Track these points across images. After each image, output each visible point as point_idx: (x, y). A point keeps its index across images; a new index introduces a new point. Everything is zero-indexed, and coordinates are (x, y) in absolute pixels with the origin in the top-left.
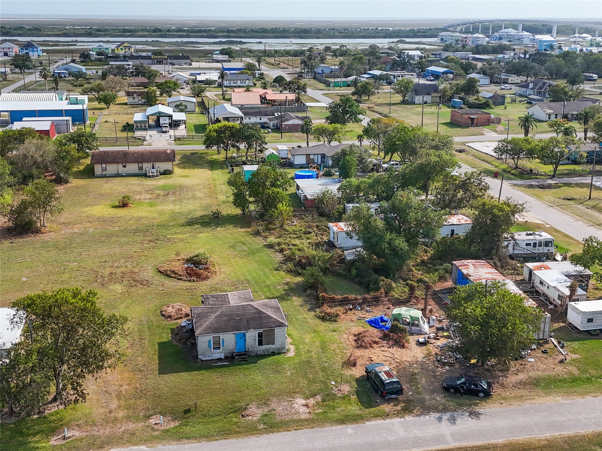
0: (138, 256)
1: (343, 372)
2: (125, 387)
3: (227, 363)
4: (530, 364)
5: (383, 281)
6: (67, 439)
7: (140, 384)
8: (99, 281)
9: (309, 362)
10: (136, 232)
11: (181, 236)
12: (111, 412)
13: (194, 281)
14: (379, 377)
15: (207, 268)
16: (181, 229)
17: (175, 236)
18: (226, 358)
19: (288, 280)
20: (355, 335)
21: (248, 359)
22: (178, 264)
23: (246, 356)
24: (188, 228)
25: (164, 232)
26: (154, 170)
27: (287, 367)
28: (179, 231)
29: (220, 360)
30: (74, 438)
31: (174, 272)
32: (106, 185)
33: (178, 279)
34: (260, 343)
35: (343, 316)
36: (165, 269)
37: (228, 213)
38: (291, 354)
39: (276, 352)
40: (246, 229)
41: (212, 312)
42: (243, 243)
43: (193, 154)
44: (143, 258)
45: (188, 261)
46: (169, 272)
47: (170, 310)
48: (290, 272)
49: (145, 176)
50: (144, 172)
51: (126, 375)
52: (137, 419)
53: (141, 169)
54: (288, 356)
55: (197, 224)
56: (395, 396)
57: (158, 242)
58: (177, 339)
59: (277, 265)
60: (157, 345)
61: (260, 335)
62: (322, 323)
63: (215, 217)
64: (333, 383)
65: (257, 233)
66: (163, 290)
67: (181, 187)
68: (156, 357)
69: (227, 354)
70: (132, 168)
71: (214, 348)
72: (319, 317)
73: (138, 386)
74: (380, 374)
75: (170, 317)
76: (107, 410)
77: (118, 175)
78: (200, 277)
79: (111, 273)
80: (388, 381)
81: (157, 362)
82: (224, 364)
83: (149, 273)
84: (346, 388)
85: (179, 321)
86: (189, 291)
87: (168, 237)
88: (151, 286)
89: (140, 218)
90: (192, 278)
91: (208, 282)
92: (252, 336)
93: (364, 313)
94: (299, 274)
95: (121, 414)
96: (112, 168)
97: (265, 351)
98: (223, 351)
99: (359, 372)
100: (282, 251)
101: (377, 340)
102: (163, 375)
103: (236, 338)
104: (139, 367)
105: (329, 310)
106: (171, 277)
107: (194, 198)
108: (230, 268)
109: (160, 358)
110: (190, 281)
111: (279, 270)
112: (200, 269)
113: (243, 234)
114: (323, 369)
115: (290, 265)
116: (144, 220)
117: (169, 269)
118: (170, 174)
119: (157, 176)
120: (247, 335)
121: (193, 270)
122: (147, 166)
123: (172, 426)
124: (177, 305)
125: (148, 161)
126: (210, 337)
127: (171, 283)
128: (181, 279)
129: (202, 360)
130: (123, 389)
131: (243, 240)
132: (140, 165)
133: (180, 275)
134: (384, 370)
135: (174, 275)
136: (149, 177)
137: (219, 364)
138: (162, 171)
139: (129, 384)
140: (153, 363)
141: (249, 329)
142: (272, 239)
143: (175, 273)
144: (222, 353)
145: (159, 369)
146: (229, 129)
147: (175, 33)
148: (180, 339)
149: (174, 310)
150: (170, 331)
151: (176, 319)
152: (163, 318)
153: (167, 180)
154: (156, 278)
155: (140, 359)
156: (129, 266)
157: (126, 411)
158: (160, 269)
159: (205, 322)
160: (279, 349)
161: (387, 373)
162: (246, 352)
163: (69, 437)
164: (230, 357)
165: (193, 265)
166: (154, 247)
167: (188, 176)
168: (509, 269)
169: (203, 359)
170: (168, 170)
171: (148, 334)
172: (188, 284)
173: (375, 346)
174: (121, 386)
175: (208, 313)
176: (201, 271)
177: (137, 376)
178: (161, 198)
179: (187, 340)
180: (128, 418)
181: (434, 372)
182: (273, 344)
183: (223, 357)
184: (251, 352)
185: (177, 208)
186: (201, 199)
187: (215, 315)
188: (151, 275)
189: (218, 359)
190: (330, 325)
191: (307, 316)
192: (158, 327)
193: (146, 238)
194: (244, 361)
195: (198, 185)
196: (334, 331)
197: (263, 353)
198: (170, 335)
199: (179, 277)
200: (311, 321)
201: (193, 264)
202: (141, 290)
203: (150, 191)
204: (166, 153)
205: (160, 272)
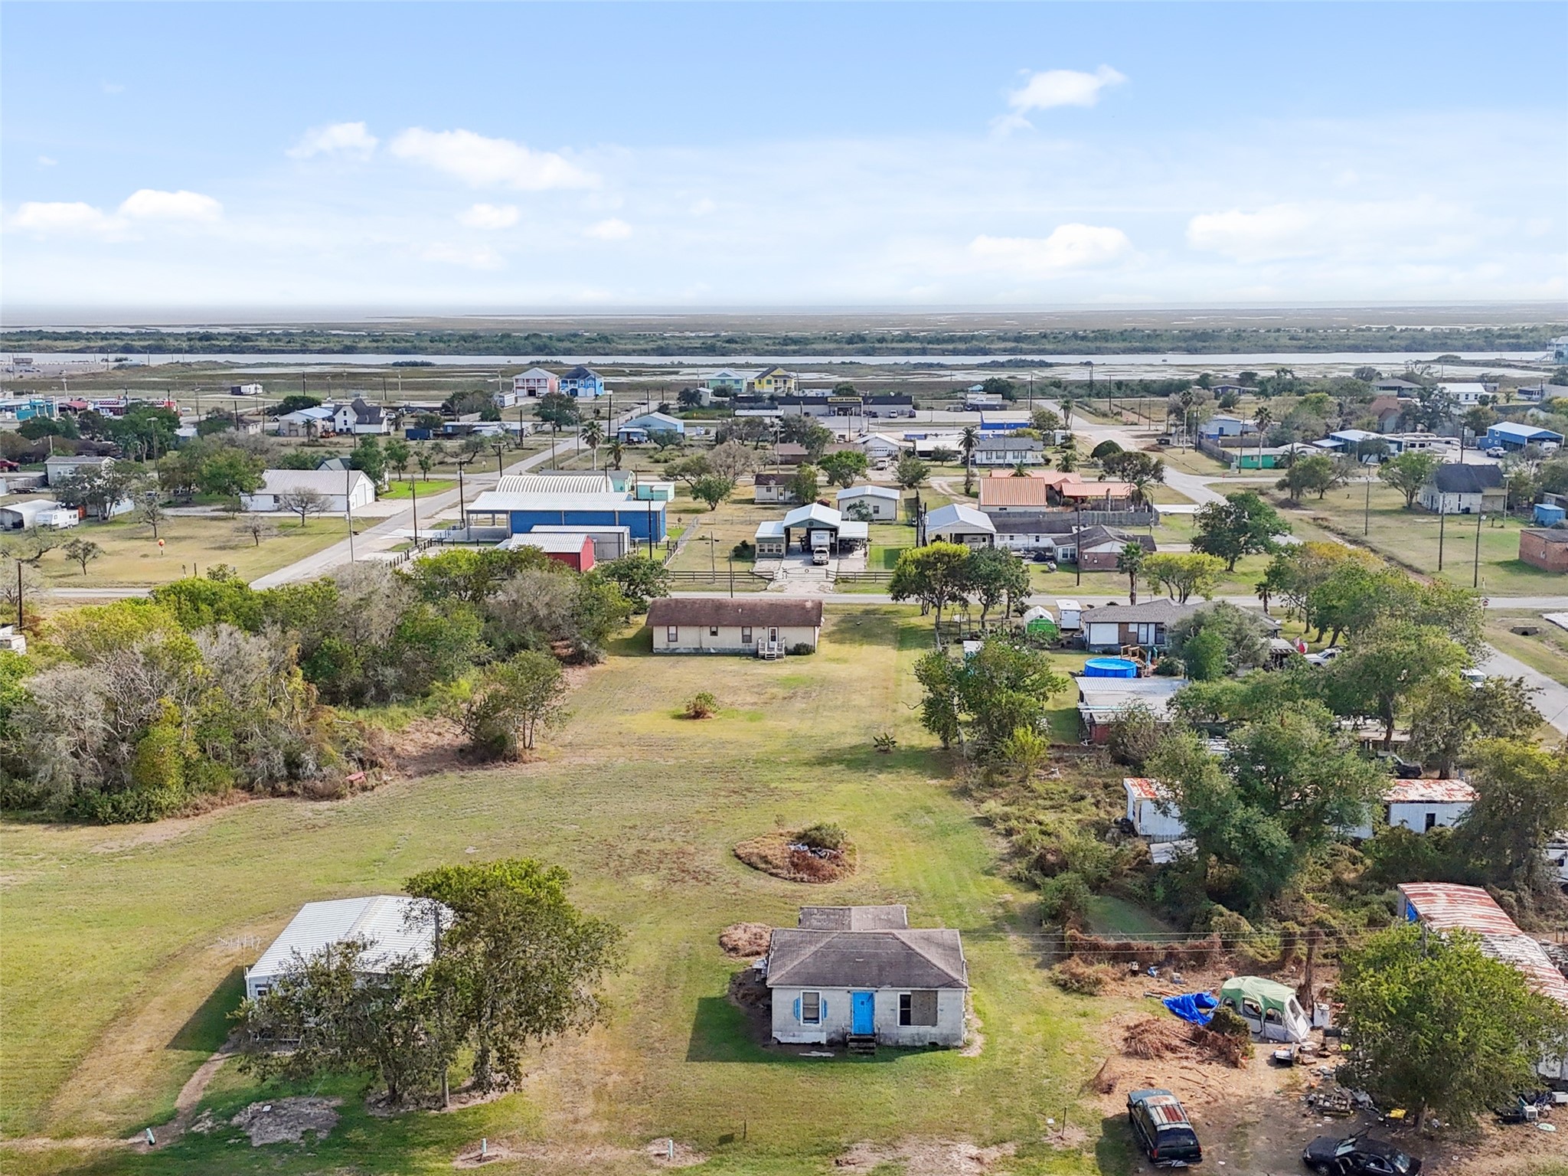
0: (702, 820)
1: (1078, 1102)
2: (615, 1077)
3: (832, 1055)
4: (1541, 1136)
5: (1221, 915)
6: (485, 1160)
7: (645, 1075)
8: (612, 865)
9: (1008, 1072)
10: (709, 770)
11: (798, 786)
12: (576, 1121)
13: (802, 880)
14: (1149, 1116)
15: (836, 857)
16: (803, 771)
17: (787, 785)
18: (831, 1044)
19: (1009, 897)
20: (1128, 1028)
21: (876, 1051)
22: (777, 842)
23: (871, 1045)
24: (818, 771)
25: (766, 775)
26: (775, 644)
27: (956, 1077)
28: (797, 775)
29: (816, 1045)
30: (498, 1160)
31: (765, 859)
32: (672, 671)
33: (771, 874)
34: (905, 1020)
35: (1112, 985)
36: (748, 850)
37: (913, 743)
38: (973, 1052)
39: (941, 1044)
40: (942, 781)
41: (810, 942)
42: (929, 811)
43: (867, 612)
44: (710, 825)
45: (801, 838)
46: (754, 859)
47: (739, 936)
48: (1017, 879)
49: (755, 655)
50: (753, 646)
51: (623, 1054)
52: (625, 1141)
53: (747, 639)
54: (965, 1055)
55: (840, 762)
56: (1181, 1163)
57: (748, 794)
58: (739, 996)
59: (991, 863)
60: (696, 1003)
61: (905, 1001)
63: (881, 750)
64: (1050, 1121)
65: (964, 792)
66: (735, 894)
67: (825, 684)
68: (689, 1026)
69: (833, 1035)
70: (731, 637)
71: (805, 1019)
72: (1056, 983)
73: (642, 1078)
74: (1152, 1112)
75: (735, 949)
76: (571, 1117)
77: (699, 652)
78: (815, 873)
79: (639, 852)
80: (1167, 1127)
81: (689, 1035)
82: (824, 1055)
83: (714, 857)
84: (1076, 1136)
85: (751, 959)
86: (788, 901)
87: (773, 785)
88: (713, 883)
89: (724, 744)
90: (799, 876)
91: (831, 887)
92: (887, 1002)
93: (1165, 983)
94: (1036, 887)
95: (594, 1128)
96: (689, 637)
97: (916, 1037)
98: (825, 1028)
99: (1114, 1106)
100: (1009, 833)
101: (1176, 1042)
102: (695, 1063)
103: (854, 1002)
104: (651, 1041)
105: (1081, 969)
106: (757, 869)
107: (845, 707)
108: (886, 862)
109: (698, 1028)
110: (794, 880)
111: (993, 875)
112: (821, 857)
113: (931, 791)
114: (1037, 1092)
115: (1020, 866)
116: (732, 746)
117: (756, 851)
118: (808, 654)
119: (779, 657)
120: (877, 997)
121: (805, 858)
122: (760, 635)
123: (690, 1164)
124: (754, 928)
125: (762, 624)
126: (797, 994)
127: (755, 881)
128: (776, 875)
129: (779, 1042)
130: (610, 1080)
131: (929, 803)
132: (747, 632)
133: (776, 867)
134: (1164, 1103)
135: (763, 866)
136: (763, 657)
137: (815, 1054)
138: (791, 646)
139: (623, 1073)
140: (680, 1036)
141: (881, 984)
142: (993, 806)
143: (767, 862)
144: (821, 1031)
145: (690, 1051)
146: (947, 559)
147: (894, 345)
148: (744, 996)
149: (746, 936)
150: (729, 977)
151: (747, 955)
152: (722, 950)
153: (799, 667)
154: (728, 868)
155: (656, 1026)
156: (678, 839)
157: (606, 1123)
158: (738, 852)
159: (792, 960)
160: (946, 1038)
161: (1170, 1112)
162: (874, 1035)
163: (489, 1158)
164: (838, 1042)
165: (806, 848)
166: (738, 805)
167: (846, 661)
168: (1557, 917)
169: (783, 1040)
170: (805, 646)
171: (685, 978)
172: (791, 886)
173: (1168, 1055)
174: (609, 1074)
175: (801, 942)
176: (823, 861)
177: (642, 1059)
178: (776, 703)
179: (758, 999)
180: (607, 1138)
181: (1292, 1126)
182: (934, 1024)
183: (824, 1041)
184: (885, 1036)
185: (804, 727)
186: (860, 709)
187: (813, 949)
188: (718, 861)
189: (814, 1044)
190: (1078, 1002)
191: (1029, 978)
192: (708, 967)
193: (727, 785)
194: (867, 1054)
195: (861, 679)
196: (1085, 1015)
197: (912, 1044)
198: (727, 986)
199: (774, 871)
200: (1037, 990)
201: (808, 844)
202: (691, 890)
203: (759, 688)
204: (803, 608)
205: (738, 856)
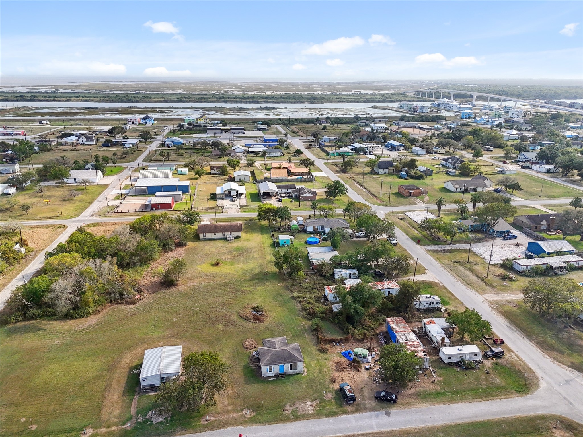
0: (228, 303)
1: (329, 386)
2: (230, 392)
3: (276, 379)
4: (418, 383)
5: (351, 329)
8: (211, 322)
9: (313, 379)
10: (225, 285)
11: (248, 289)
12: (225, 406)
13: (257, 323)
14: (345, 392)
15: (263, 314)
16: (248, 283)
17: (246, 289)
18: (275, 376)
19: (304, 323)
20: (336, 364)
21: (285, 377)
22: (249, 311)
23: (284, 375)
24: (252, 283)
25: (240, 286)
26: (231, 236)
27: (303, 382)
28: (247, 285)
31: (247, 317)
34: (291, 369)
35: (330, 350)
36: (242, 314)
37: (272, 270)
38: (305, 374)
40: (281, 284)
41: (268, 353)
42: (281, 295)
43: (250, 220)
44: (231, 305)
45: (253, 309)
46: (244, 317)
47: (247, 343)
48: (305, 317)
49: (226, 240)
50: (225, 237)
52: (237, 411)
53: (224, 235)
54: (303, 375)
55: (256, 279)
56: (352, 402)
61: (291, 366)
62: (320, 354)
63: (265, 274)
64: (324, 392)
65: (287, 288)
66: (242, 329)
67: (246, 249)
69: (275, 374)
70: (220, 235)
71: (269, 371)
72: (318, 350)
73: (236, 391)
74: (346, 391)
75: (247, 348)
77: (212, 239)
78: (260, 321)
79: (216, 316)
80: (349, 395)
82: (274, 379)
83: (234, 317)
84: (330, 396)
86: (255, 329)
88: (236, 326)
89: (227, 274)
90: (256, 321)
91: (264, 324)
92: (287, 366)
93: (341, 348)
95: (230, 408)
96: (209, 235)
97: (293, 372)
99: (336, 386)
100: (300, 302)
101: (346, 366)
102: (247, 385)
103: (280, 367)
105: (323, 346)
106: (245, 320)
107: (253, 258)
108: (274, 314)
110: (255, 323)
113: (280, 287)
114: (320, 384)
115: (305, 313)
116: (228, 276)
117: (244, 314)
118: (240, 238)
119: (232, 240)
120: (285, 365)
121: (256, 315)
122: (227, 234)
123: (253, 415)
124: (250, 340)
125: (227, 231)
126: (268, 367)
127: (246, 324)
128: (250, 322)
129: (264, 377)
131: (280, 292)
132: (224, 233)
133: (250, 319)
134: (348, 388)
136: (228, 240)
137: (272, 379)
138: (235, 237)
142: (296, 294)
143: (248, 318)
144: (273, 374)
145: (244, 381)
146: (271, 210)
147: (233, 100)
148: (253, 363)
149: (249, 344)
150: (248, 356)
151: (250, 349)
152: (244, 348)
153: (238, 242)
154: (238, 320)
155: (235, 375)
156: (224, 311)
157: (232, 406)
158: (240, 314)
159: (265, 358)
160: (299, 372)
161: (349, 390)
162: (284, 373)
164: (277, 376)
165: (256, 312)
166: (236, 297)
167: (249, 240)
172: (255, 325)
173: (345, 370)
175: (266, 353)
176: (260, 316)
177: (235, 385)
178: (236, 258)
180: (233, 410)
181: (372, 387)
182: (297, 369)
183: (273, 376)
184: (287, 373)
185: (245, 266)
186: (257, 259)
187: (270, 355)
188: (236, 318)
189: (271, 376)
190: (324, 356)
191: (313, 349)
192: (242, 354)
193: (231, 290)
194: (283, 378)
195: (255, 247)
196: (326, 360)
197: (293, 374)
198: (248, 360)
200: (315, 352)
202: (232, 329)
203: (230, 252)
204: (237, 226)
205: (240, 316)
